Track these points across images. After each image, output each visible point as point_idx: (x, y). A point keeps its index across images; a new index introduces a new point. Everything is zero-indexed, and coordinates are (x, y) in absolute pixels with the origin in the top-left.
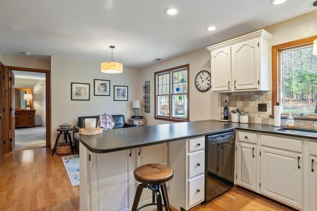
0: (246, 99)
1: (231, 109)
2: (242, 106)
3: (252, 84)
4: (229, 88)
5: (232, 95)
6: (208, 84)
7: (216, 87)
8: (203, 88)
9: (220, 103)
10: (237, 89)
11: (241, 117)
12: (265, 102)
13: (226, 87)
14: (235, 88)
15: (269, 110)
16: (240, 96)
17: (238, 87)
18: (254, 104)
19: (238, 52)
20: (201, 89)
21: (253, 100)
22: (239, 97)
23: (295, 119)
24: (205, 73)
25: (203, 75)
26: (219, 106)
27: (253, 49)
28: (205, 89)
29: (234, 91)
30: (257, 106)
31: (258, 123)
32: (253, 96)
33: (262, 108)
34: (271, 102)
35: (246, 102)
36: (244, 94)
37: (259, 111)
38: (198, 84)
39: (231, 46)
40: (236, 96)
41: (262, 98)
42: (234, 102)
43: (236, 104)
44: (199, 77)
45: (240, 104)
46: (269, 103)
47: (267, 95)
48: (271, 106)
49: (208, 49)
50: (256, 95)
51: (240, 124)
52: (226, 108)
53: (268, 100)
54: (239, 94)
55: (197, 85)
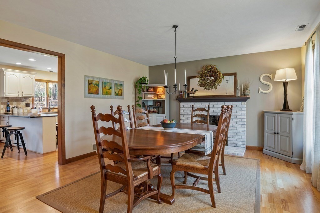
1: (11, 106)
2: (17, 104)
4: (19, 95)
5: (10, 98)
11: (19, 110)
12: (29, 103)
13: (17, 94)
15: (31, 106)
17: (24, 95)
18: (23, 104)
21: (23, 102)
22: (14, 100)
23: (42, 109)
27: (32, 79)
30: (25, 104)
31: (26, 112)
32: (23, 100)
33: (27, 105)
34: (31, 102)
35: (19, 102)
36: (17, 98)
37: (26, 107)
39: (20, 74)
41: (27, 101)
43: (13, 103)
45: (15, 104)
46: (31, 103)
47: (29, 99)
48: (31, 104)
52: (8, 106)
54: (14, 98)
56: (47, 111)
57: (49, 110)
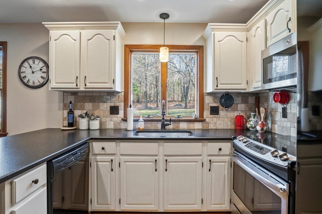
0: (97, 100)
1: (77, 113)
2: (91, 108)
3: (107, 83)
4: (77, 85)
5: (79, 94)
6: (42, 77)
7: (56, 83)
8: (34, 83)
9: (62, 104)
10: (87, 87)
11: (91, 122)
12: (118, 104)
13: (73, 83)
14: (86, 85)
15: (121, 112)
16: (89, 96)
17: (89, 85)
18: (105, 107)
19: (89, 41)
20: (31, 84)
21: (104, 102)
22: (88, 98)
23: (145, 121)
24: (37, 61)
25: (34, 63)
26: (59, 110)
27: (108, 41)
28: (37, 84)
29: (84, 90)
30: (109, 109)
31: (110, 127)
32: (105, 97)
33: (114, 110)
34: (123, 104)
35: (96, 104)
36: (94, 94)
37: (111, 114)
38: (25, 76)
39: (81, 31)
40: (84, 96)
41: (114, 99)
42: (82, 103)
43: (84, 107)
44: (26, 64)
45: (88, 106)
46: (121, 106)
47: (119, 97)
48: (123, 108)
49: (46, 26)
50: (108, 97)
51: (90, 131)
52: (71, 112)
53: (121, 102)
54: (88, 94)
55: (23, 77)
56: (159, 126)
57: (164, 126)
